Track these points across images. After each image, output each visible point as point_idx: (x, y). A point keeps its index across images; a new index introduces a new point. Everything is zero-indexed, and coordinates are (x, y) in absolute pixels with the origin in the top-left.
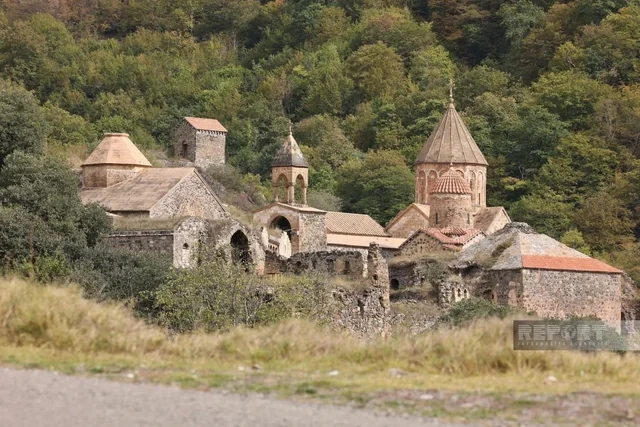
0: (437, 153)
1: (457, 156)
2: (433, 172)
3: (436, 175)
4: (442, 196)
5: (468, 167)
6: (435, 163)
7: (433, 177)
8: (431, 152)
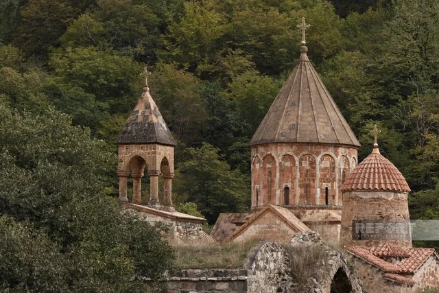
0: (294, 128)
1: (323, 133)
2: (287, 157)
3: (293, 161)
4: (369, 196)
5: (341, 150)
6: (291, 143)
7: (288, 164)
8: (284, 126)
